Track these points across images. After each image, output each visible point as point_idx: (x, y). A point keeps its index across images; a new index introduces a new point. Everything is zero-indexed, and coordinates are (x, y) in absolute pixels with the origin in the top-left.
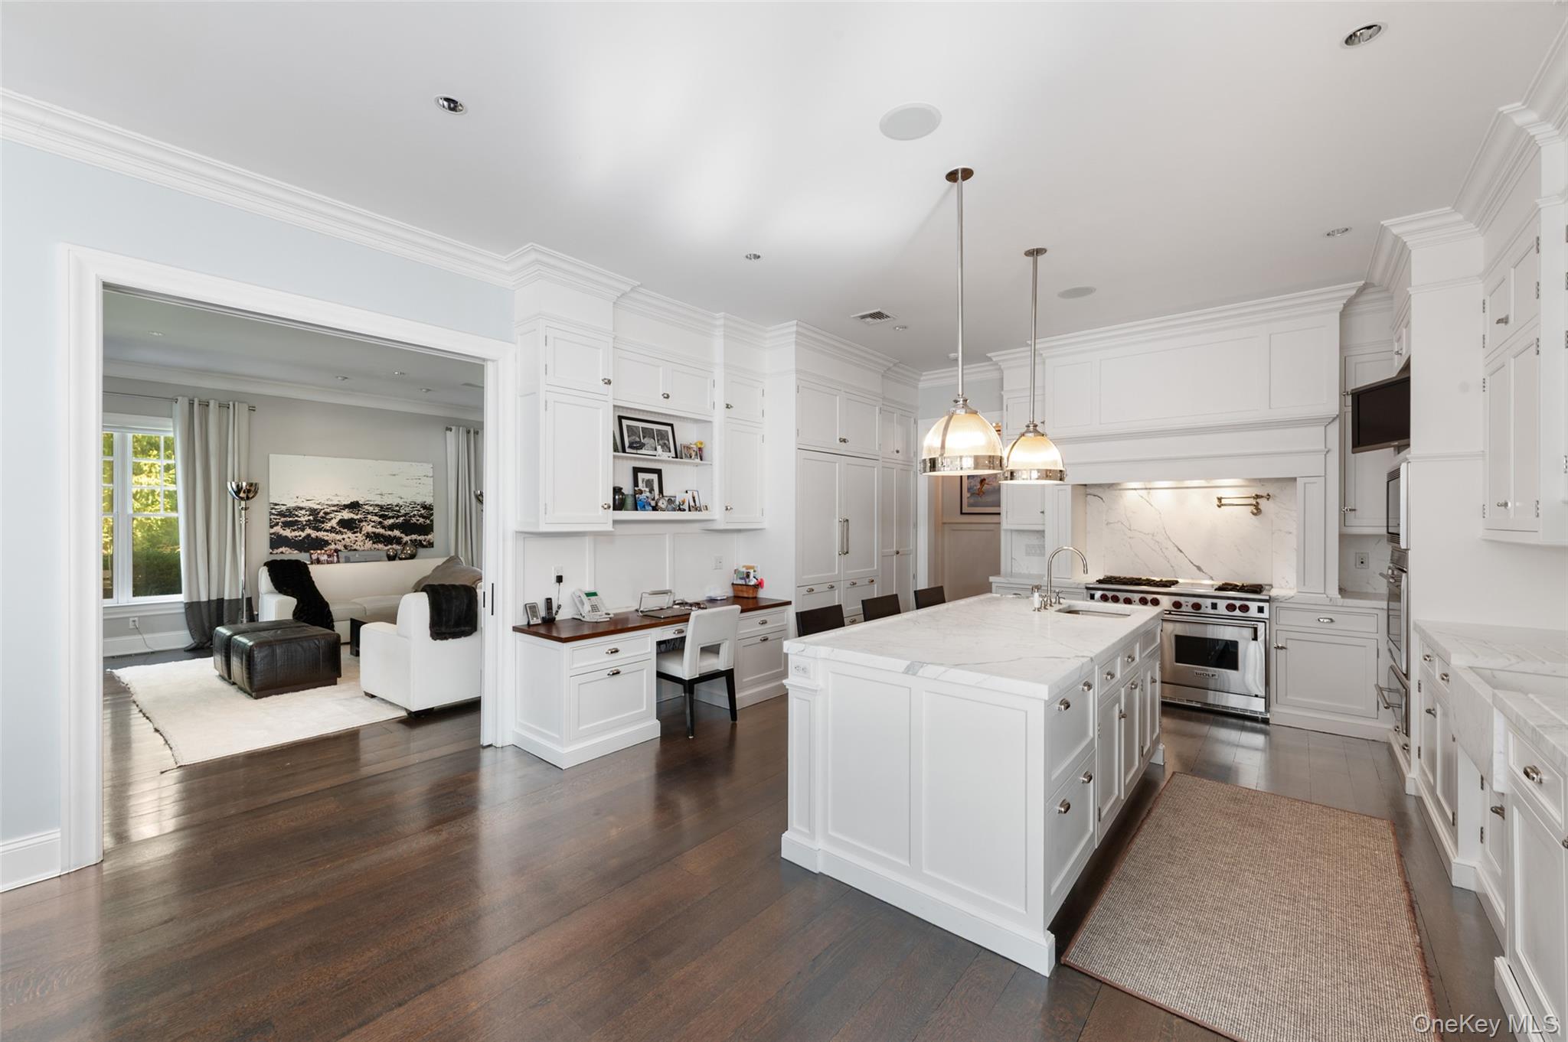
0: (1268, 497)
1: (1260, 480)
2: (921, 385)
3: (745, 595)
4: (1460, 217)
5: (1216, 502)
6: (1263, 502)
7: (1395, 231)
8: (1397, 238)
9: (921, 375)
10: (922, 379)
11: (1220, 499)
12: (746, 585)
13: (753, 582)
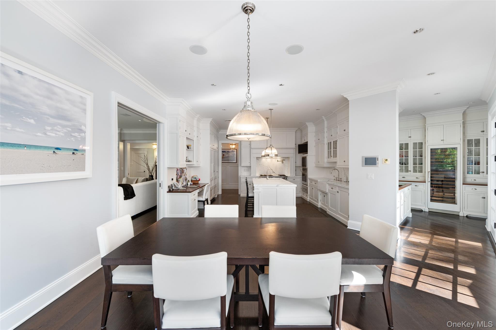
0: (284, 160)
1: (283, 157)
2: (220, 133)
3: (196, 183)
4: (313, 124)
5: (277, 161)
6: (283, 161)
7: (307, 124)
8: (307, 125)
9: (220, 130)
10: (220, 131)
11: (278, 160)
12: (196, 180)
13: (198, 179)
